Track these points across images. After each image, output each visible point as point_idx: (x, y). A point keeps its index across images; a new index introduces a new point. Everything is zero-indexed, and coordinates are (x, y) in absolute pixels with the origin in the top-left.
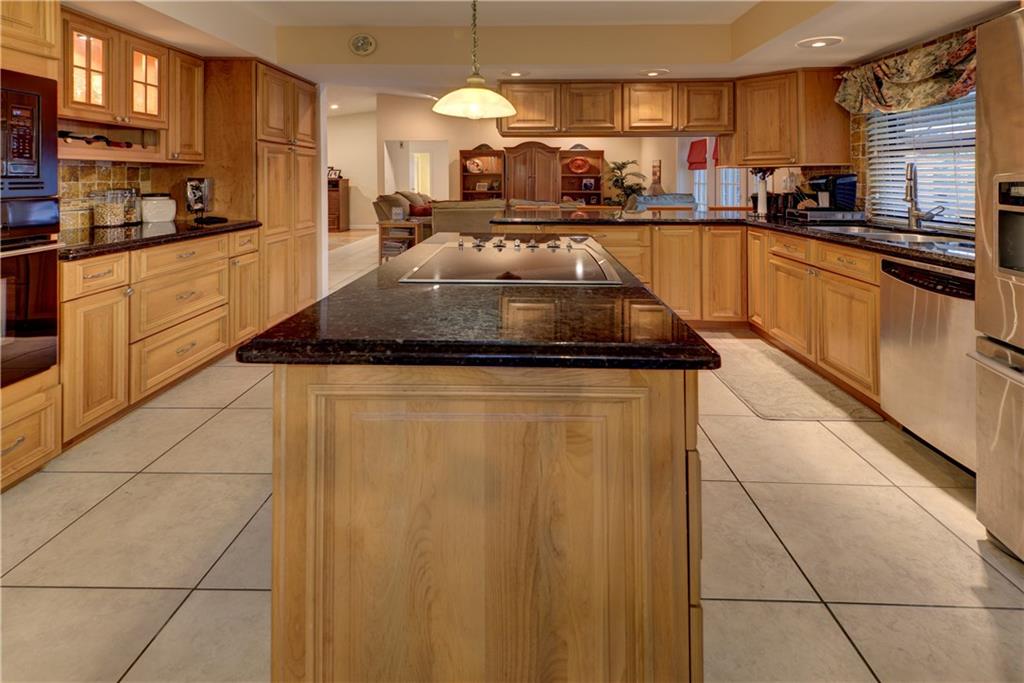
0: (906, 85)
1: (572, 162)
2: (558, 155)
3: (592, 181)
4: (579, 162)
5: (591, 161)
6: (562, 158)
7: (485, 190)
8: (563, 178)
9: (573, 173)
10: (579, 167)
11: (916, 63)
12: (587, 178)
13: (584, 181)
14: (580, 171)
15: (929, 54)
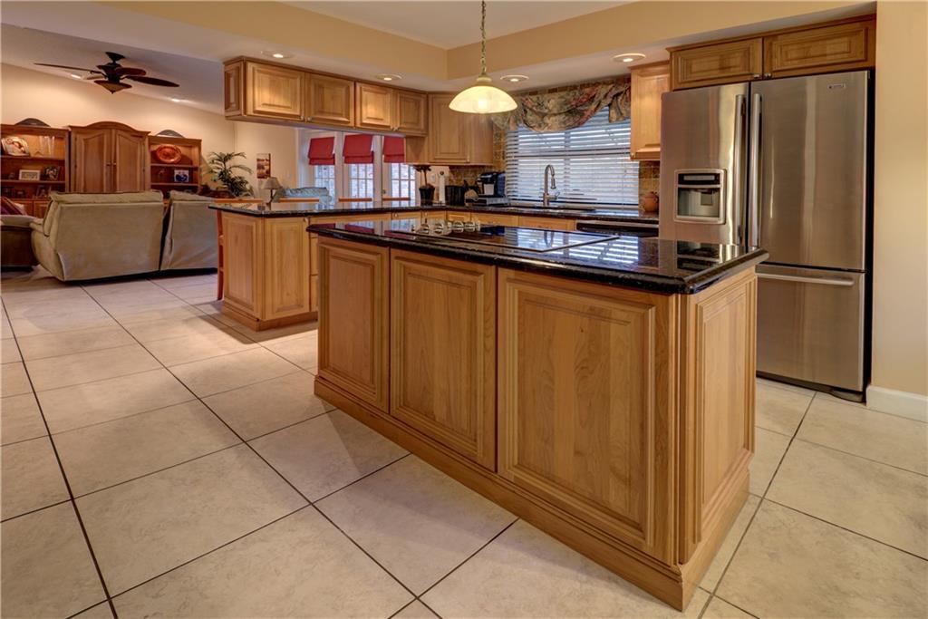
0: (546, 114)
1: (160, 149)
2: (147, 139)
3: (187, 172)
4: (167, 150)
5: (183, 150)
6: (150, 145)
7: (37, 179)
8: (152, 167)
9: (161, 162)
10: (168, 156)
11: (552, 101)
12: (179, 168)
13: (176, 172)
14: (172, 160)
15: (562, 97)
